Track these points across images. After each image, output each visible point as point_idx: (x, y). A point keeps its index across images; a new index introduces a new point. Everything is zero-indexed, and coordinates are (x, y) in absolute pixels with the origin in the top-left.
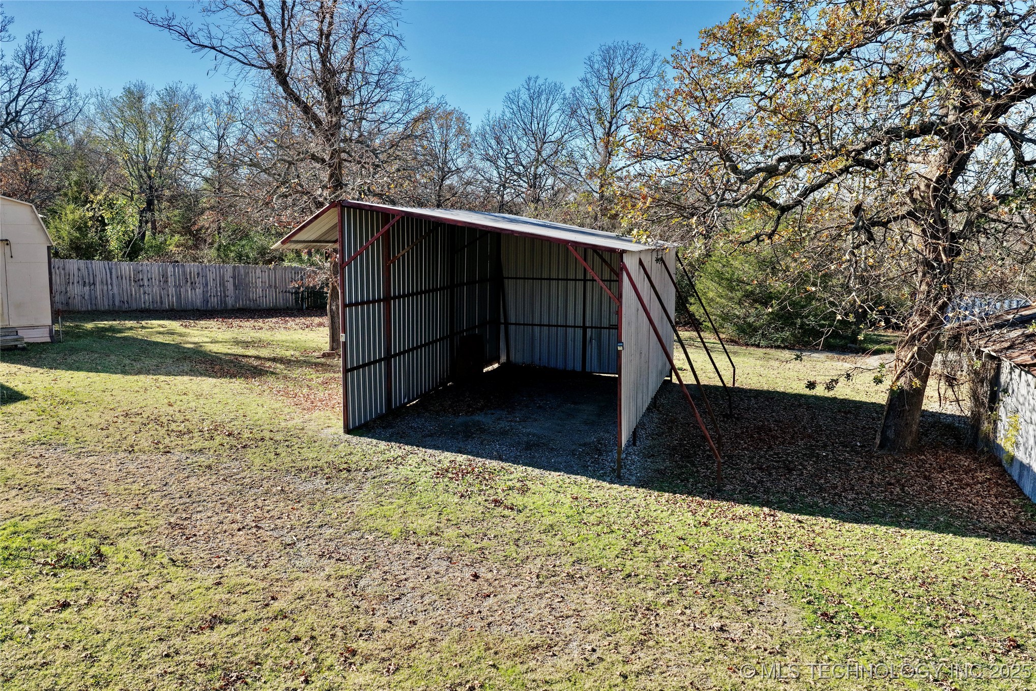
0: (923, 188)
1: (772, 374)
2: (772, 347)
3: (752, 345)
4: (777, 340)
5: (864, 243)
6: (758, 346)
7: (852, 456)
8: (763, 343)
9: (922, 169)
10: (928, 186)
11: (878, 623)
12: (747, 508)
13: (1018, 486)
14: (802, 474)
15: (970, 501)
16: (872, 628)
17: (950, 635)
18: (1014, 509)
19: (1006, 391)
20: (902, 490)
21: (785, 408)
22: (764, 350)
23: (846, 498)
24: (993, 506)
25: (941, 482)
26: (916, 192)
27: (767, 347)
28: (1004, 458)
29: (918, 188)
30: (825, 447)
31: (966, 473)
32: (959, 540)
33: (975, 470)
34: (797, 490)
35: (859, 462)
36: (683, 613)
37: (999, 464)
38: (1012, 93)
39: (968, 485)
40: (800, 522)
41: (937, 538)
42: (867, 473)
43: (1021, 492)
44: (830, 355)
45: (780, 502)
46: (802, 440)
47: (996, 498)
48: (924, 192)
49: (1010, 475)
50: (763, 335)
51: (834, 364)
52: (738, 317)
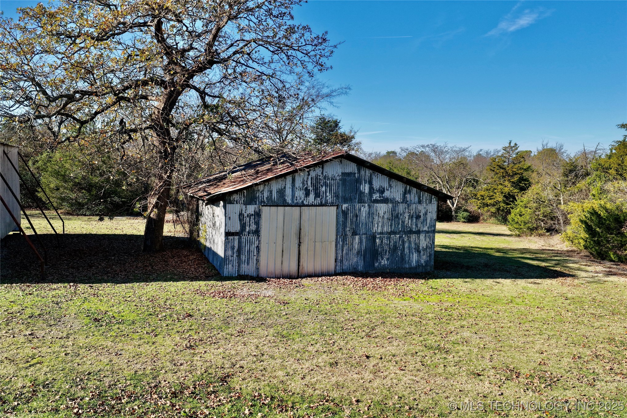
0: (156, 113)
1: (90, 227)
2: (93, 215)
3: (81, 215)
4: (96, 211)
5: (127, 141)
6: (85, 215)
7: (128, 257)
8: (88, 213)
9: (156, 104)
10: (159, 112)
11: (123, 318)
12: (59, 285)
13: (207, 259)
14: (98, 267)
15: (184, 268)
16: (120, 320)
17: (159, 317)
18: (204, 268)
19: (201, 215)
20: (152, 268)
21: (95, 241)
22: (89, 217)
23: (121, 275)
24: (195, 268)
25: (172, 262)
26: (153, 115)
27: (90, 215)
28: (202, 247)
29: (154, 113)
30: (114, 255)
31: (185, 257)
32: (175, 283)
33: (189, 256)
34: (93, 274)
35: (131, 259)
36: (6, 333)
37: (201, 251)
38: (194, 69)
39: (185, 262)
40: (92, 286)
41: (164, 284)
42: (135, 263)
43: (208, 261)
44: (129, 217)
45: (81, 280)
46: (101, 253)
47: (197, 265)
48: (157, 115)
49: (205, 256)
50: (88, 209)
51: (130, 221)
52: (72, 199)
